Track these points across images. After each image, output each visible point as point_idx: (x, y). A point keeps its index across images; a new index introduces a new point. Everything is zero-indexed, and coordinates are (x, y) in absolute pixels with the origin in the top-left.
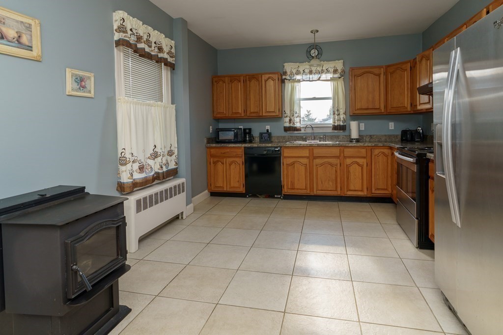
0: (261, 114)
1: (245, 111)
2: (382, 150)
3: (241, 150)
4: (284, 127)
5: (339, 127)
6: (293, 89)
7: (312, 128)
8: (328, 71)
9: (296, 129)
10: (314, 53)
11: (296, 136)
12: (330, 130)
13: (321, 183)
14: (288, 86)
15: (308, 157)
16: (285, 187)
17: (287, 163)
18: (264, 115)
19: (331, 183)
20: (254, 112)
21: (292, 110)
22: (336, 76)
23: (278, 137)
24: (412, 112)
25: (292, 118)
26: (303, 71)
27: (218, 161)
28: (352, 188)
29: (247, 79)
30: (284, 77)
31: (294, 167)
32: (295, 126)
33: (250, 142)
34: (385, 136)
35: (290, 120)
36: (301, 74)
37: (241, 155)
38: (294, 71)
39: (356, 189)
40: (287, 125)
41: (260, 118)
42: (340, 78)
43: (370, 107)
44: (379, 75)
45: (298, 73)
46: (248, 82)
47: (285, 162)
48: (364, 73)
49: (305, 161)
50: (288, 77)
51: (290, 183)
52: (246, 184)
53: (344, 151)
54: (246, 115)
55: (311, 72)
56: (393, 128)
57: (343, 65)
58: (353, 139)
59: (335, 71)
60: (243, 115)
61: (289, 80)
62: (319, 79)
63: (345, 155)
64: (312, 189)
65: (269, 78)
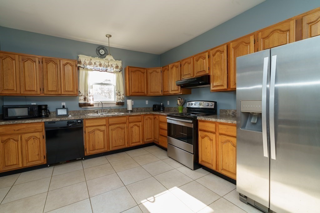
0: (60, 93)
1: (42, 89)
2: (149, 116)
3: (41, 125)
4: (79, 104)
5: (120, 103)
6: (86, 75)
7: (102, 104)
8: (112, 66)
9: (90, 105)
10: (102, 52)
11: (89, 110)
12: (115, 106)
13: (115, 141)
14: (82, 72)
15: (105, 125)
16: (87, 150)
17: (89, 131)
18: (63, 93)
19: (121, 141)
20: (52, 91)
21: (86, 91)
22: (117, 70)
23: (74, 111)
24: (162, 95)
25: (87, 97)
26: (95, 63)
27: (9, 139)
28: (134, 141)
29: (44, 61)
30: (79, 65)
31: (95, 133)
32: (89, 103)
33: (47, 116)
34: (144, 108)
35: (85, 99)
36: (93, 65)
37: (41, 130)
38: (87, 62)
39: (137, 141)
40: (82, 102)
41: (59, 97)
42: (120, 72)
43: (140, 91)
44: (144, 73)
45: (90, 64)
46: (44, 64)
47: (87, 130)
48: (136, 71)
49: (103, 128)
50: (82, 66)
51: (91, 147)
52: (47, 155)
53: (128, 118)
54: (43, 93)
55: (100, 65)
56: (148, 104)
57: (122, 64)
58: (129, 111)
59: (117, 67)
60: (39, 92)
61: (84, 68)
62: (106, 71)
63: (129, 121)
64: (109, 147)
65: (67, 63)
